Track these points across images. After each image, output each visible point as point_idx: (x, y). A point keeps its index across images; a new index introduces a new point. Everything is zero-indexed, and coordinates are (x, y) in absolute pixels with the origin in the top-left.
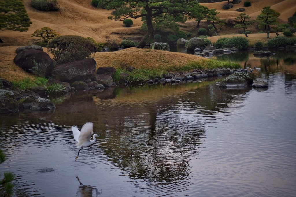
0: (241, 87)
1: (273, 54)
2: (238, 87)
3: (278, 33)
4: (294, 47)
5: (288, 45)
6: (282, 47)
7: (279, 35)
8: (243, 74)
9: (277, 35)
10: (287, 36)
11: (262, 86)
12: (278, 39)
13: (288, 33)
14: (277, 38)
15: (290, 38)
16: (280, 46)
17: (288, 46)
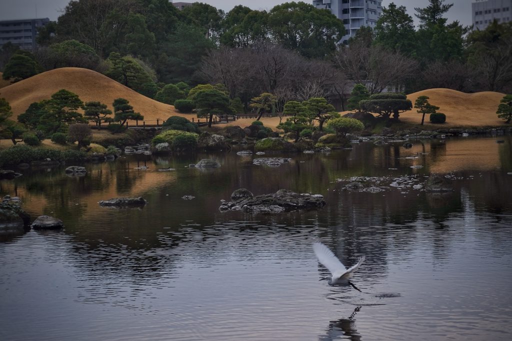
0: (11, 228)
1: (17, 175)
2: (6, 229)
3: (16, 140)
4: (44, 163)
5: (34, 160)
6: (24, 164)
7: (18, 143)
8: (12, 206)
9: (15, 143)
10: (32, 145)
11: (53, 225)
12: (17, 151)
13: (33, 139)
14: (16, 149)
15: (36, 149)
16: (22, 161)
17: (35, 162)
